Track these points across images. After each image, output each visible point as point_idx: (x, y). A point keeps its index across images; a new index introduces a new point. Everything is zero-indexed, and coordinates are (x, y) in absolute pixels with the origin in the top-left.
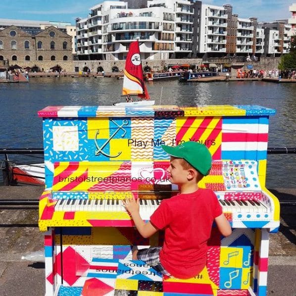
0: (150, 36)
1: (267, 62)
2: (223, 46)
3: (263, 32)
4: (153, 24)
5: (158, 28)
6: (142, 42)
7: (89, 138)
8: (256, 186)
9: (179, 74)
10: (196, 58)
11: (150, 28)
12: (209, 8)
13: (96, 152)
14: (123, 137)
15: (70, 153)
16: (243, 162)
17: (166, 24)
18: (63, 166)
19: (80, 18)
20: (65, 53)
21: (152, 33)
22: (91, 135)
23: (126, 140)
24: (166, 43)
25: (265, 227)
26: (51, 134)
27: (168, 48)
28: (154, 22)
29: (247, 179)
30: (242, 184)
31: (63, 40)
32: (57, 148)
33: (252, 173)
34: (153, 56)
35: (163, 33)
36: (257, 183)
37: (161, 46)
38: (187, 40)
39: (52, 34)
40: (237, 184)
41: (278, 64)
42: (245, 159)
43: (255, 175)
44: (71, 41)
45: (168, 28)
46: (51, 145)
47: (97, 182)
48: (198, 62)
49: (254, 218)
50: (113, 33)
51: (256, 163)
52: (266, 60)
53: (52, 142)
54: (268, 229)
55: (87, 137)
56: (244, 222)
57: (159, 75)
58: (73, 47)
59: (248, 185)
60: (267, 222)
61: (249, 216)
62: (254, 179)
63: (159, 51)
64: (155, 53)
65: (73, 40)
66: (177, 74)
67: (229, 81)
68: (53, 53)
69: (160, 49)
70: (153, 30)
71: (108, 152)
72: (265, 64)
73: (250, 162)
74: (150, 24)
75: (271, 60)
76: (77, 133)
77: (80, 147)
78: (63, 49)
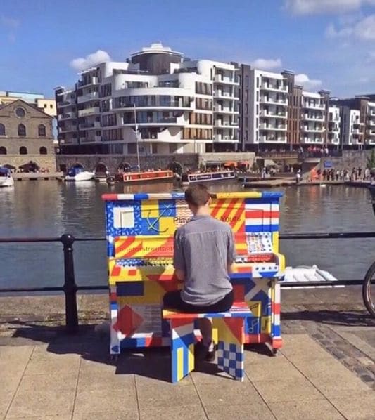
0: (178, 119)
1: (351, 158)
2: (282, 134)
3: (338, 112)
4: (180, 100)
5: (189, 106)
6: (165, 128)
7: (142, 217)
8: (270, 250)
9: (226, 175)
10: (245, 151)
11: (177, 105)
12: (261, 75)
13: (149, 228)
14: (170, 216)
15: (128, 229)
16: (261, 233)
17: (201, 99)
18: (122, 240)
19: (62, 88)
20: (43, 143)
21: (180, 113)
22: (144, 215)
23: (172, 218)
24: (201, 129)
25: (276, 276)
26: (112, 214)
27: (203, 136)
28: (182, 97)
29: (263, 246)
30: (261, 249)
31: (37, 122)
32: (117, 225)
33: (268, 241)
34: (182, 148)
35: (196, 114)
36: (271, 248)
37: (194, 133)
38: (231, 125)
39: (21, 112)
40: (256, 249)
41: (367, 160)
42: (262, 231)
43: (270, 243)
44: (51, 124)
45: (203, 105)
46: (112, 224)
47: (150, 251)
48: (249, 158)
49: (267, 270)
50: (120, 112)
51: (270, 234)
52: (351, 154)
53: (113, 220)
54: (277, 278)
55: (140, 216)
56: (261, 273)
57: (198, 176)
58: (55, 133)
59: (264, 250)
60: (276, 272)
61: (263, 268)
62: (269, 246)
63: (191, 141)
64: (185, 144)
65: (55, 123)
66: (229, 175)
67: (301, 185)
68: (23, 143)
69: (192, 137)
70: (180, 108)
71: (158, 228)
72: (348, 160)
73: (266, 233)
74: (177, 98)
75: (357, 155)
76: (133, 214)
77: (135, 224)
78: (38, 137)
